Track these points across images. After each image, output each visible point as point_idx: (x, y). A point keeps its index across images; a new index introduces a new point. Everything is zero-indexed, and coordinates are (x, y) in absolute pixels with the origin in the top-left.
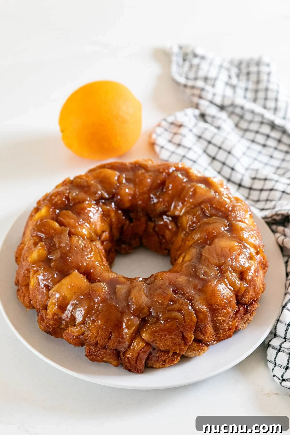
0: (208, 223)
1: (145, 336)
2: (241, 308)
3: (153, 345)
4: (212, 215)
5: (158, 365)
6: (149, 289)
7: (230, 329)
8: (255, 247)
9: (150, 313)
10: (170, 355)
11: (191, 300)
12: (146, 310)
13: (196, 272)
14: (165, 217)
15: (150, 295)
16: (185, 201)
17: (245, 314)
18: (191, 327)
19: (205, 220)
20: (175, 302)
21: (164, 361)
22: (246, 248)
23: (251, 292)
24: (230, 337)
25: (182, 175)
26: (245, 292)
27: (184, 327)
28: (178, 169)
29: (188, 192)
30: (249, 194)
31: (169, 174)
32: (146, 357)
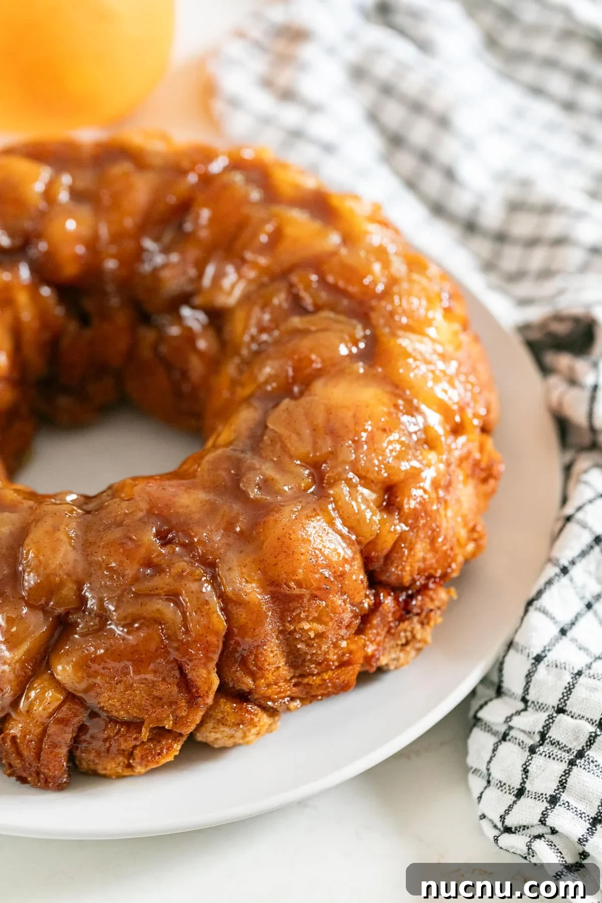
0: (303, 333)
1: (64, 670)
2: (388, 602)
3: (91, 700)
4: (318, 308)
5: (111, 766)
6: (86, 528)
7: (343, 664)
8: (444, 410)
9: (83, 600)
10: (145, 734)
11: (210, 565)
12: (68, 591)
13: (237, 479)
14: (186, 312)
15: (86, 546)
16: (244, 261)
17: (401, 619)
18: (207, 649)
19: (296, 321)
20: (158, 569)
21: (131, 755)
22: (412, 410)
23: (421, 549)
24: (343, 688)
25: (249, 181)
26: (396, 546)
27: (183, 647)
28: (236, 164)
29: (255, 235)
30: (498, 255)
31: (207, 180)
32: (68, 737)
